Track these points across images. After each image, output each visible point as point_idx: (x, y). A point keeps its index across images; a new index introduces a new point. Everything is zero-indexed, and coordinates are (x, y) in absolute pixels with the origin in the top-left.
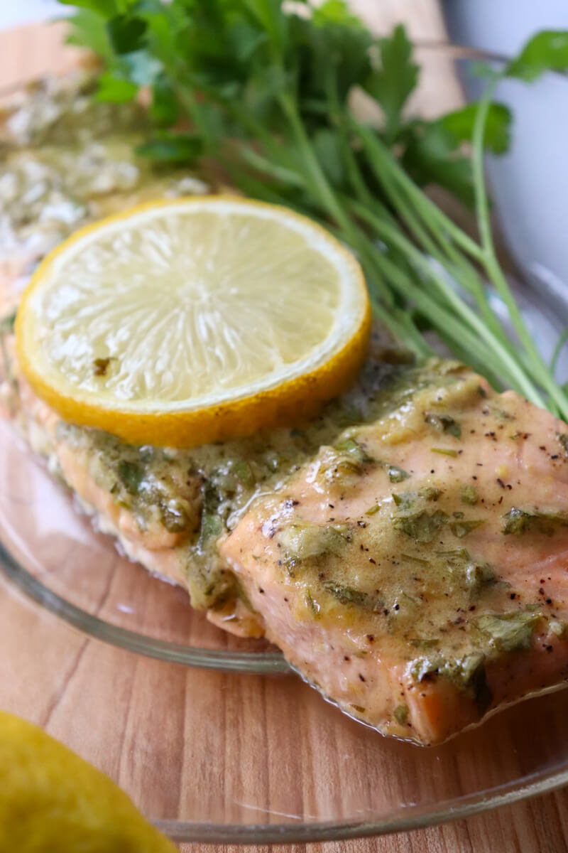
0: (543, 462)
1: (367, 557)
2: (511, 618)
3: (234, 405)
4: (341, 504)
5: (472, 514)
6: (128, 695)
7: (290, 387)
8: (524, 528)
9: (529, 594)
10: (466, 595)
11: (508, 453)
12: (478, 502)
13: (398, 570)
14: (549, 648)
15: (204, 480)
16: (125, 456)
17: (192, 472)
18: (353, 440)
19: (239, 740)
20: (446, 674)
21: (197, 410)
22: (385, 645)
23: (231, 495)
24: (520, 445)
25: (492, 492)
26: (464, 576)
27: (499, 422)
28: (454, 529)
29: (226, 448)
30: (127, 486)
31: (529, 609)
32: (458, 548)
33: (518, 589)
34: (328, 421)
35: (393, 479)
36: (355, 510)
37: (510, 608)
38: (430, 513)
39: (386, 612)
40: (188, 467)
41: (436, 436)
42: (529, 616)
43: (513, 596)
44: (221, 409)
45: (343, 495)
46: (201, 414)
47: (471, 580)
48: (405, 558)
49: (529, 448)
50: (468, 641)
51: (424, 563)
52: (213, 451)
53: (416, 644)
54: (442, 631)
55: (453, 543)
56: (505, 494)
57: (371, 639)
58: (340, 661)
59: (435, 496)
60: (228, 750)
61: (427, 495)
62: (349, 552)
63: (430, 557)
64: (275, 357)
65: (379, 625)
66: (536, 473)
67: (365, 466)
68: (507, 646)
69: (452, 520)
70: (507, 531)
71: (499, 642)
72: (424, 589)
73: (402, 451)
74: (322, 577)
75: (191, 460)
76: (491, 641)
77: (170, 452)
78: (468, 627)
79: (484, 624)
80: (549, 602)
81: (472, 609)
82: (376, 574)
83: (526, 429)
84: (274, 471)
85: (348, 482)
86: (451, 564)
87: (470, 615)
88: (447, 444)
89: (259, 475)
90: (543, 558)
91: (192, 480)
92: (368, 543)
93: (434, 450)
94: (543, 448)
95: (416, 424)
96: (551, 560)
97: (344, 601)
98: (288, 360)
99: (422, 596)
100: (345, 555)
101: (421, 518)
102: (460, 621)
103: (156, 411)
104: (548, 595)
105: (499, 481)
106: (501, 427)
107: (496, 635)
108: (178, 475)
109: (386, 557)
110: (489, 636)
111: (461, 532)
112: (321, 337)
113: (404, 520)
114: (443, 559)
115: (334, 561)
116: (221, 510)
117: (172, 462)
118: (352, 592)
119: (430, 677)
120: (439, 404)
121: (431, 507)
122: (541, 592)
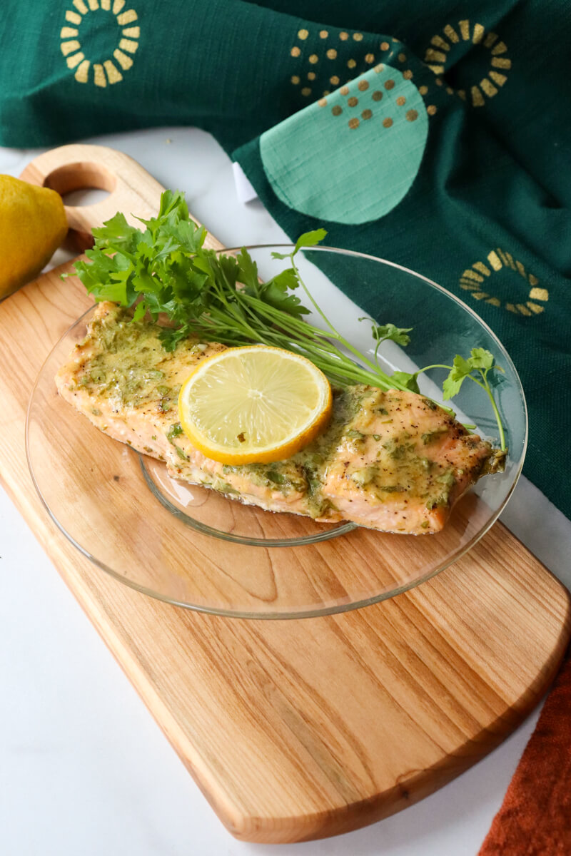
0: (421, 413)
1: (388, 473)
2: (444, 474)
3: (305, 433)
4: (364, 457)
5: (411, 442)
6: (298, 563)
7: (321, 419)
8: (430, 440)
9: (445, 464)
10: (427, 473)
11: (408, 414)
12: (410, 437)
13: (400, 473)
14: (461, 480)
15: (303, 468)
16: (266, 470)
17: (297, 466)
18: (351, 430)
19: (351, 562)
20: (439, 503)
21: (293, 441)
22: (411, 501)
23: (316, 470)
24: (410, 409)
25: (412, 431)
26: (423, 466)
27: (397, 403)
28: (409, 450)
29: (305, 451)
30: (274, 481)
31: (448, 468)
32: (415, 456)
33: (440, 463)
34: (333, 426)
35: (377, 440)
36: (372, 457)
37: (442, 471)
38: (399, 447)
39: (406, 490)
40: (294, 464)
41: (380, 417)
42: (450, 471)
43: (441, 466)
44: (301, 437)
45: (363, 453)
46: (295, 442)
47: (426, 466)
48: (401, 467)
49: (414, 409)
50: (437, 489)
51: (407, 467)
52: (301, 455)
53: (422, 497)
54: (427, 489)
55: (411, 456)
56: (417, 429)
57: (406, 502)
58: (392, 514)
59: (396, 440)
60: (351, 567)
61: (393, 441)
62: (380, 473)
63: (408, 464)
64: (307, 409)
65: (406, 496)
66: (422, 418)
67: (363, 439)
68: (450, 484)
69: (406, 447)
70: (425, 443)
71: (447, 484)
72: (413, 476)
73: (372, 427)
74: (377, 486)
75: (293, 462)
76: (445, 486)
77: (285, 461)
78: (434, 483)
79: (439, 480)
80: (452, 463)
81: (431, 476)
82: (394, 477)
83: (409, 402)
84: (328, 454)
85: (363, 446)
86: (416, 463)
87: (432, 480)
88: (385, 419)
89: (324, 458)
90: (440, 448)
91: (298, 469)
92: (386, 467)
93: (383, 423)
94: (419, 407)
95: (371, 415)
96: (443, 448)
97: (390, 492)
98: (313, 408)
99: (413, 479)
100: (381, 475)
101: (397, 450)
102: (430, 482)
103: (276, 448)
104: (450, 461)
105: (412, 426)
106: (400, 405)
107: (445, 483)
108: (292, 469)
109: (394, 470)
110: (442, 484)
111: (412, 450)
112: (316, 394)
113: (392, 454)
114: (413, 462)
115: (378, 479)
116: (315, 476)
117: (287, 465)
118: (391, 488)
119: (434, 507)
120: (374, 404)
121: (398, 445)
122: (448, 461)
